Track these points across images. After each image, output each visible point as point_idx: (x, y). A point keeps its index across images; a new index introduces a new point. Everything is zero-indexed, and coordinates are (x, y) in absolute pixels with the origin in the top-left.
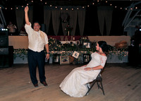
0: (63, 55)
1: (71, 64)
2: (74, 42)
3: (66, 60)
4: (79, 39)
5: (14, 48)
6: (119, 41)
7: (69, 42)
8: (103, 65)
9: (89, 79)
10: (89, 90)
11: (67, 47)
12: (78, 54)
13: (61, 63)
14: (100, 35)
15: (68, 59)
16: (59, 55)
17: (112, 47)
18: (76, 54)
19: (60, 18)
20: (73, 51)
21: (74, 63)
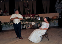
0: (27, 24)
1: (31, 28)
2: (32, 18)
3: (28, 27)
4: (34, 16)
5: (2, 22)
6: (53, 16)
7: (29, 18)
8: (48, 28)
9: (42, 34)
10: (42, 39)
11: (28, 20)
12: (34, 23)
13: (26, 28)
15: (29, 26)
16: (25, 24)
17: (50, 19)
19: (24, 6)
21: (33, 28)
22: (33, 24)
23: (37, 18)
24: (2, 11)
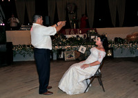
0: (69, 50)
1: (77, 60)
2: (81, 36)
3: (71, 56)
4: (87, 32)
6: (130, 33)
7: (75, 36)
11: (72, 41)
12: (85, 48)
13: (66, 59)
14: (112, 26)
15: (73, 55)
16: (64, 50)
17: (123, 40)
18: (82, 49)
20: (80, 45)
22: (82, 50)
23: (92, 37)
24: (18, 21)
